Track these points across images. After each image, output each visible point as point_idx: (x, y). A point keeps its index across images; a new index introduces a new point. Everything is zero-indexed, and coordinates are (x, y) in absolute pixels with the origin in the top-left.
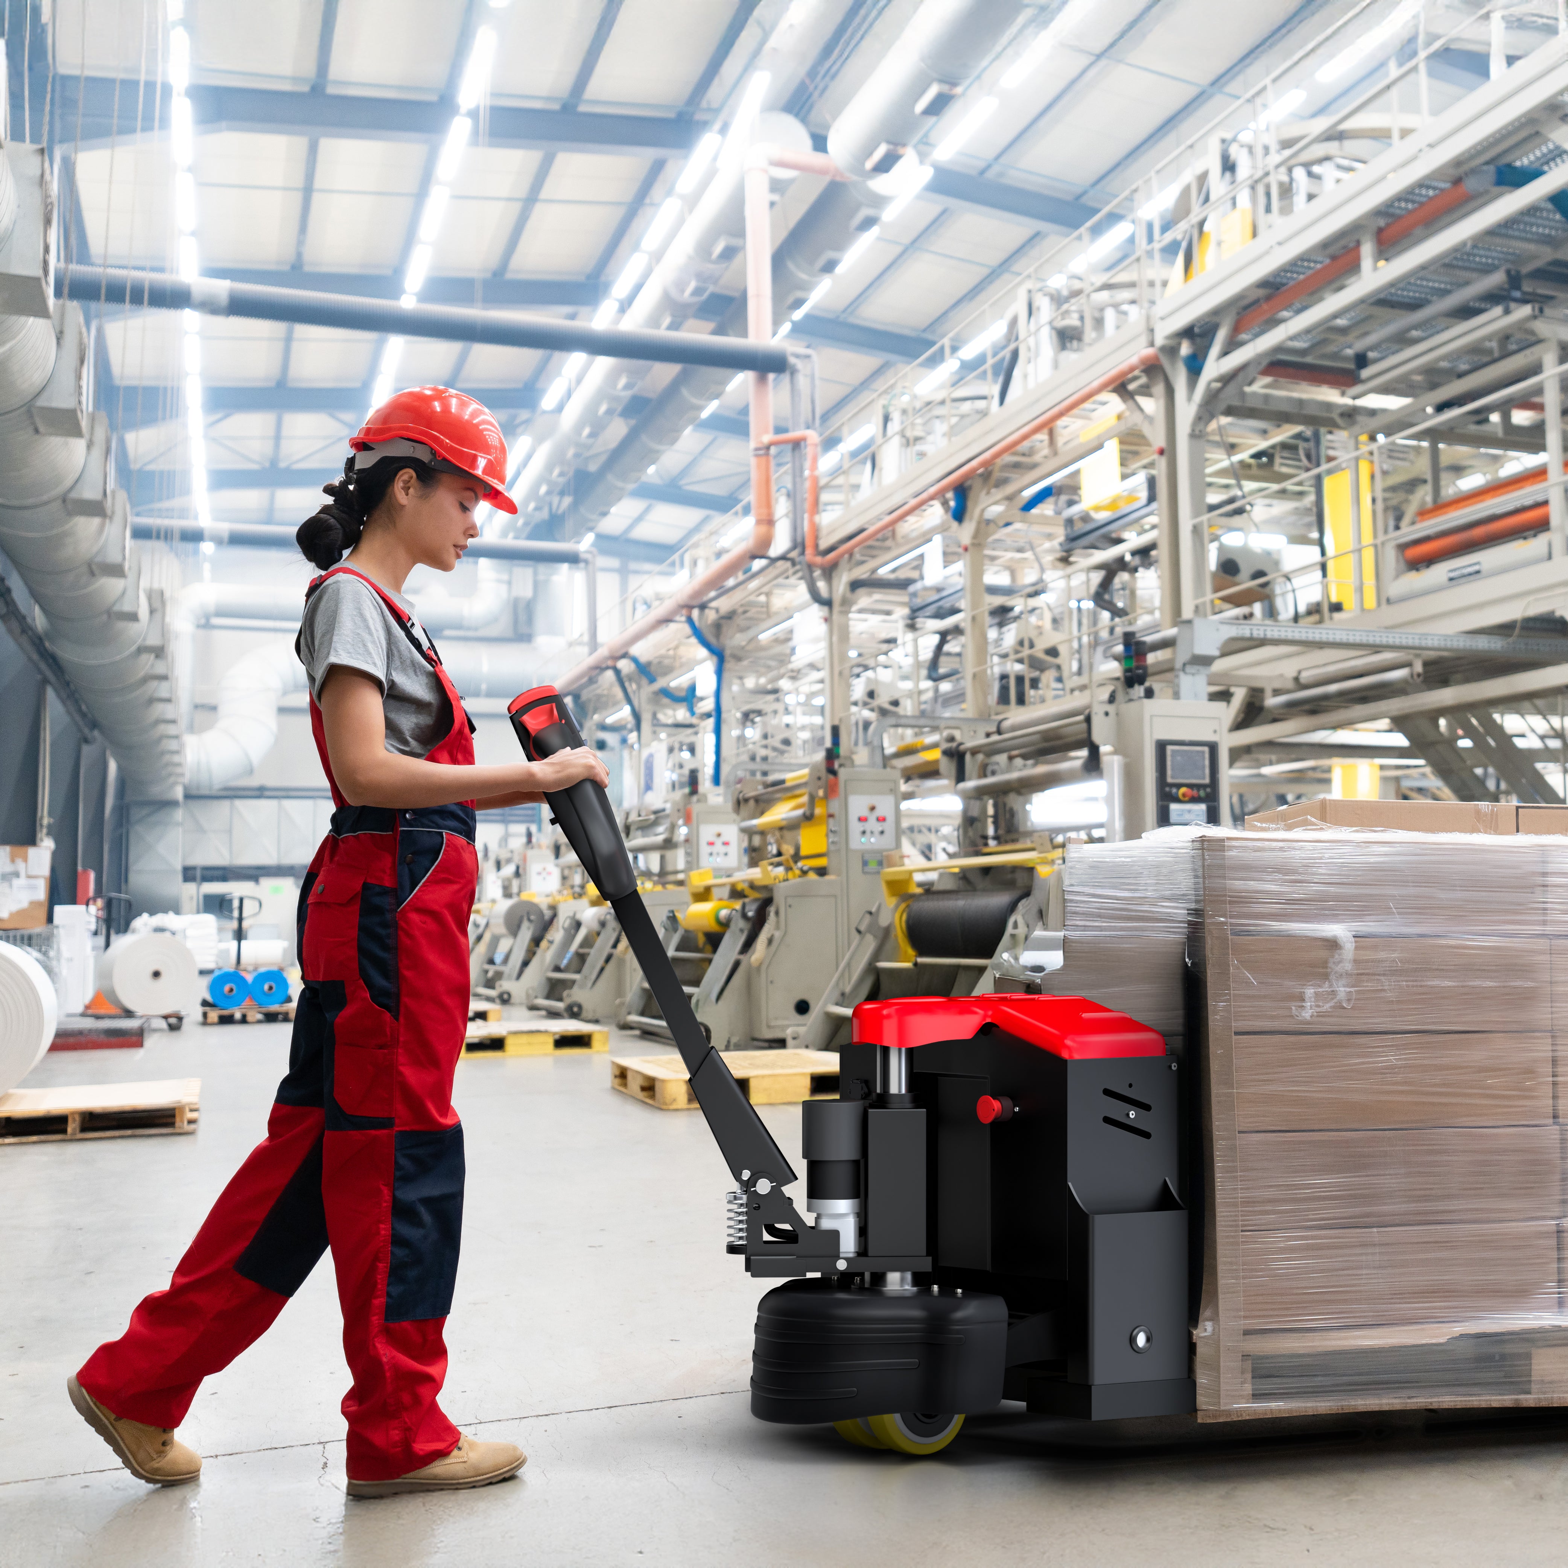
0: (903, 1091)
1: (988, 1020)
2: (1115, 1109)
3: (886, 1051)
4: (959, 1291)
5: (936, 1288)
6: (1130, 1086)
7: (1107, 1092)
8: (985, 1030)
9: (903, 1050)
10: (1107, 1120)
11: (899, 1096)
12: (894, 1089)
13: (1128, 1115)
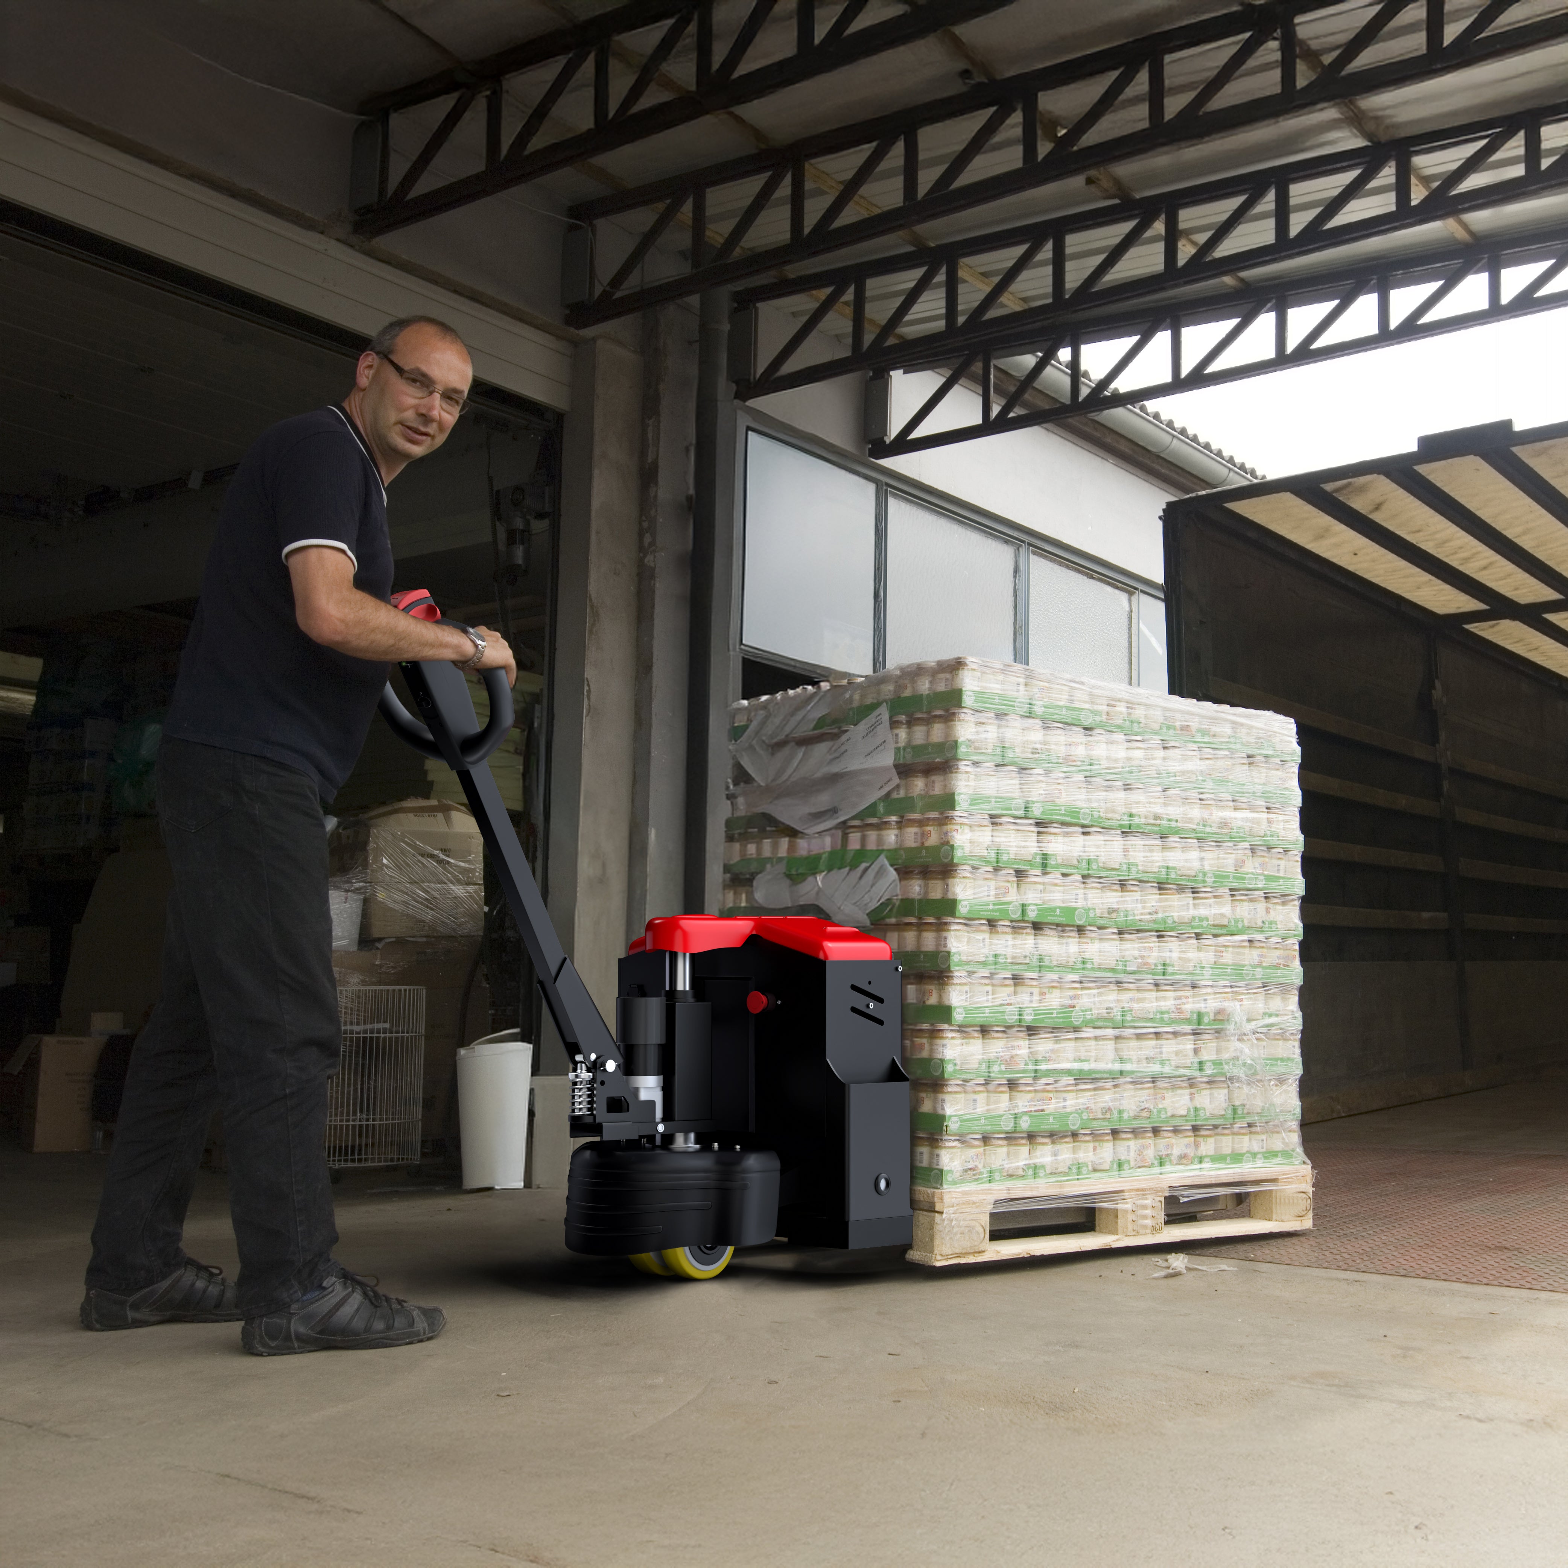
0: (687, 989)
1: (754, 933)
2: (860, 1001)
3: (674, 957)
4: (738, 1147)
5: (716, 1145)
6: (870, 983)
7: (854, 988)
8: (752, 941)
9: (688, 955)
10: (854, 1010)
11: (684, 992)
12: (680, 987)
13: (868, 1006)
